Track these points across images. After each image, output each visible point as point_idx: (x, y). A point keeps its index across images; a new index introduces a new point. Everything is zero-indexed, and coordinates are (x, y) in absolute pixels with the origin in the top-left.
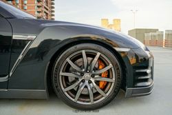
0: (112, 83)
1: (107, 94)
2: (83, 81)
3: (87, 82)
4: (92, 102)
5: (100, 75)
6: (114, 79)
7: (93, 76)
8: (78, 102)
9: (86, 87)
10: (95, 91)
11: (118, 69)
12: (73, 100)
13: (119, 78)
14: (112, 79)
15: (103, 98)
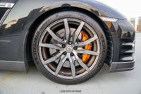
0: (96, 56)
1: (91, 68)
2: (65, 53)
3: (68, 54)
4: (73, 77)
5: (84, 47)
6: (98, 52)
7: (75, 48)
8: (59, 76)
9: (68, 60)
10: (77, 65)
11: (104, 41)
12: (54, 73)
13: (104, 51)
14: (96, 52)
15: (86, 72)
